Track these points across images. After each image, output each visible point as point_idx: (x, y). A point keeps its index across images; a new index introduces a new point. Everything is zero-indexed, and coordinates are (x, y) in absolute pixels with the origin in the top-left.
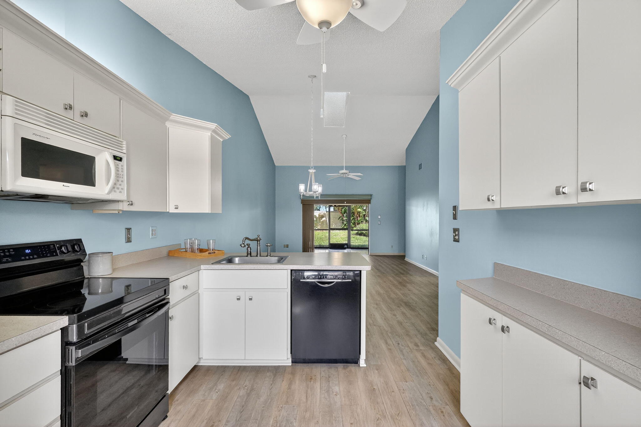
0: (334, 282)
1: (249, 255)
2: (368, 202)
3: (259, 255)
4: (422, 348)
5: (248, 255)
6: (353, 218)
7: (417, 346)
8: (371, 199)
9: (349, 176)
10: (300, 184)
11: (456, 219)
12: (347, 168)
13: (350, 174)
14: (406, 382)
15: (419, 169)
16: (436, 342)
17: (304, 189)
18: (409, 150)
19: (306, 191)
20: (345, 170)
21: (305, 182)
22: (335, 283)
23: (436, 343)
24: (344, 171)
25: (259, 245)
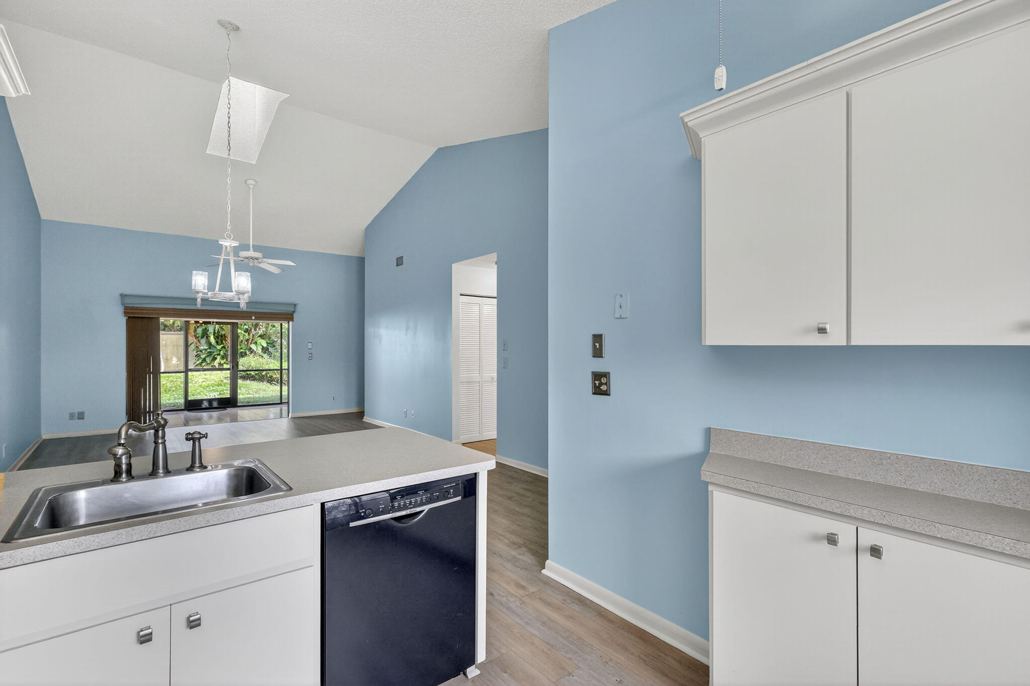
0: (422, 511)
1: (124, 475)
2: (288, 316)
3: (161, 471)
4: (532, 589)
5: (121, 474)
6: (222, 345)
7: (523, 588)
8: (294, 312)
9: (262, 266)
10: (194, 272)
11: (602, 357)
12: (256, 248)
13: (264, 260)
14: (570, 674)
15: (397, 265)
16: (544, 568)
17: (206, 285)
18: (371, 230)
19: (211, 287)
20: (254, 251)
21: (210, 267)
22: (425, 512)
23: (544, 571)
24: (251, 253)
25: (160, 441)
